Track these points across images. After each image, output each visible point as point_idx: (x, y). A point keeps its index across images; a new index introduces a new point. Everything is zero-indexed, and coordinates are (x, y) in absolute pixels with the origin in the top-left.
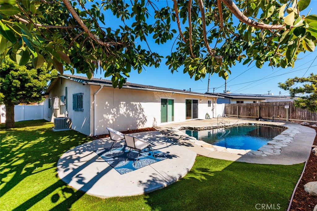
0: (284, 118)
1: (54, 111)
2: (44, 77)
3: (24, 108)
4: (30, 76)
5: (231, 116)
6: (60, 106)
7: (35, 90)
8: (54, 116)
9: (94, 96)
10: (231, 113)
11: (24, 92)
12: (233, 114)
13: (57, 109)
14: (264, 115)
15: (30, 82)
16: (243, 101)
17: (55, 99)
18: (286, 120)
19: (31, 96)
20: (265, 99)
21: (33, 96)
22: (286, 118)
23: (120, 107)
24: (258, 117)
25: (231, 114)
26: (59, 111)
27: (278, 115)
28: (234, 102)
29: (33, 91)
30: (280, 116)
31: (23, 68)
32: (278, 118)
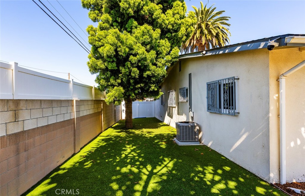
1: (168, 108)
2: (163, 61)
3: (138, 104)
4: (149, 61)
6: (178, 103)
7: (153, 81)
8: (168, 115)
9: (278, 80)
11: (142, 85)
13: (173, 107)
15: (149, 70)
17: (171, 94)
19: (148, 89)
21: (150, 89)
26: (175, 111)
29: (151, 83)
31: (142, 49)
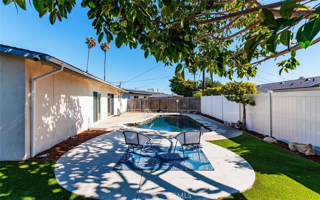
0: (175, 109)
5: (134, 111)
10: (134, 107)
12: (136, 108)
14: (162, 107)
16: (138, 96)
18: (177, 111)
20: (151, 95)
22: (177, 109)
23: (61, 103)
24: (158, 110)
25: (134, 109)
27: (172, 107)
28: (132, 97)
30: (173, 108)
32: (172, 109)
